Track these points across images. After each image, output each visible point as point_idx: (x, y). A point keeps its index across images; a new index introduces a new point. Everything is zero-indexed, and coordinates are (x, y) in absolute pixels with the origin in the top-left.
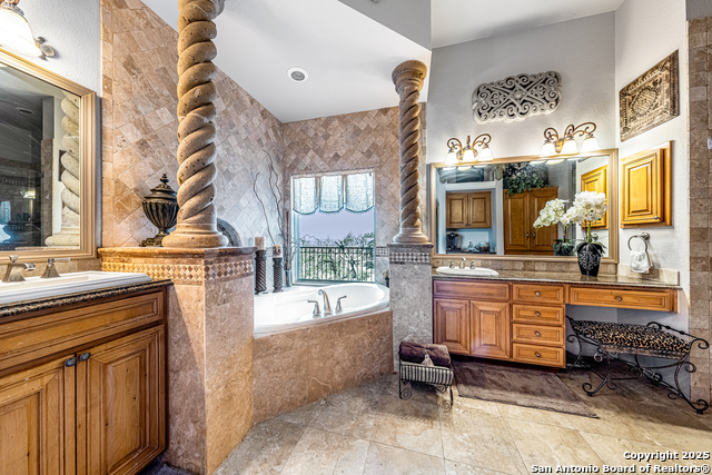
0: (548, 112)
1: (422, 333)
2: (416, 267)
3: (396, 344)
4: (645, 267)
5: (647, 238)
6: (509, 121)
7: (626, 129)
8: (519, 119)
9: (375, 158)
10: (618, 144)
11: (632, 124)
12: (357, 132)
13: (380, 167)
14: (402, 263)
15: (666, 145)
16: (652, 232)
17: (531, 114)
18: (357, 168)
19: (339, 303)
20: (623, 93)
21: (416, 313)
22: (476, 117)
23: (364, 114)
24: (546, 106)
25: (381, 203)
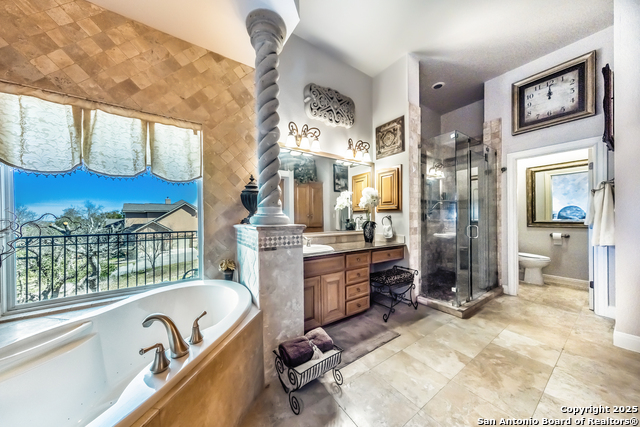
0: (348, 127)
1: (295, 323)
2: (289, 251)
3: (267, 348)
4: (391, 235)
5: (389, 218)
6: (329, 123)
7: (379, 153)
8: (334, 124)
9: (202, 112)
10: (375, 161)
11: (382, 150)
12: (171, 64)
13: (212, 127)
14: (274, 249)
15: (399, 167)
16: (392, 215)
17: (341, 124)
18: (173, 116)
19: (196, 328)
20: (378, 130)
21: (289, 304)
22: (309, 110)
23: (184, 45)
24: (348, 122)
25: (212, 174)
